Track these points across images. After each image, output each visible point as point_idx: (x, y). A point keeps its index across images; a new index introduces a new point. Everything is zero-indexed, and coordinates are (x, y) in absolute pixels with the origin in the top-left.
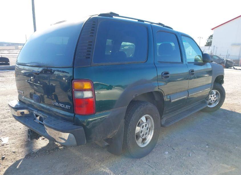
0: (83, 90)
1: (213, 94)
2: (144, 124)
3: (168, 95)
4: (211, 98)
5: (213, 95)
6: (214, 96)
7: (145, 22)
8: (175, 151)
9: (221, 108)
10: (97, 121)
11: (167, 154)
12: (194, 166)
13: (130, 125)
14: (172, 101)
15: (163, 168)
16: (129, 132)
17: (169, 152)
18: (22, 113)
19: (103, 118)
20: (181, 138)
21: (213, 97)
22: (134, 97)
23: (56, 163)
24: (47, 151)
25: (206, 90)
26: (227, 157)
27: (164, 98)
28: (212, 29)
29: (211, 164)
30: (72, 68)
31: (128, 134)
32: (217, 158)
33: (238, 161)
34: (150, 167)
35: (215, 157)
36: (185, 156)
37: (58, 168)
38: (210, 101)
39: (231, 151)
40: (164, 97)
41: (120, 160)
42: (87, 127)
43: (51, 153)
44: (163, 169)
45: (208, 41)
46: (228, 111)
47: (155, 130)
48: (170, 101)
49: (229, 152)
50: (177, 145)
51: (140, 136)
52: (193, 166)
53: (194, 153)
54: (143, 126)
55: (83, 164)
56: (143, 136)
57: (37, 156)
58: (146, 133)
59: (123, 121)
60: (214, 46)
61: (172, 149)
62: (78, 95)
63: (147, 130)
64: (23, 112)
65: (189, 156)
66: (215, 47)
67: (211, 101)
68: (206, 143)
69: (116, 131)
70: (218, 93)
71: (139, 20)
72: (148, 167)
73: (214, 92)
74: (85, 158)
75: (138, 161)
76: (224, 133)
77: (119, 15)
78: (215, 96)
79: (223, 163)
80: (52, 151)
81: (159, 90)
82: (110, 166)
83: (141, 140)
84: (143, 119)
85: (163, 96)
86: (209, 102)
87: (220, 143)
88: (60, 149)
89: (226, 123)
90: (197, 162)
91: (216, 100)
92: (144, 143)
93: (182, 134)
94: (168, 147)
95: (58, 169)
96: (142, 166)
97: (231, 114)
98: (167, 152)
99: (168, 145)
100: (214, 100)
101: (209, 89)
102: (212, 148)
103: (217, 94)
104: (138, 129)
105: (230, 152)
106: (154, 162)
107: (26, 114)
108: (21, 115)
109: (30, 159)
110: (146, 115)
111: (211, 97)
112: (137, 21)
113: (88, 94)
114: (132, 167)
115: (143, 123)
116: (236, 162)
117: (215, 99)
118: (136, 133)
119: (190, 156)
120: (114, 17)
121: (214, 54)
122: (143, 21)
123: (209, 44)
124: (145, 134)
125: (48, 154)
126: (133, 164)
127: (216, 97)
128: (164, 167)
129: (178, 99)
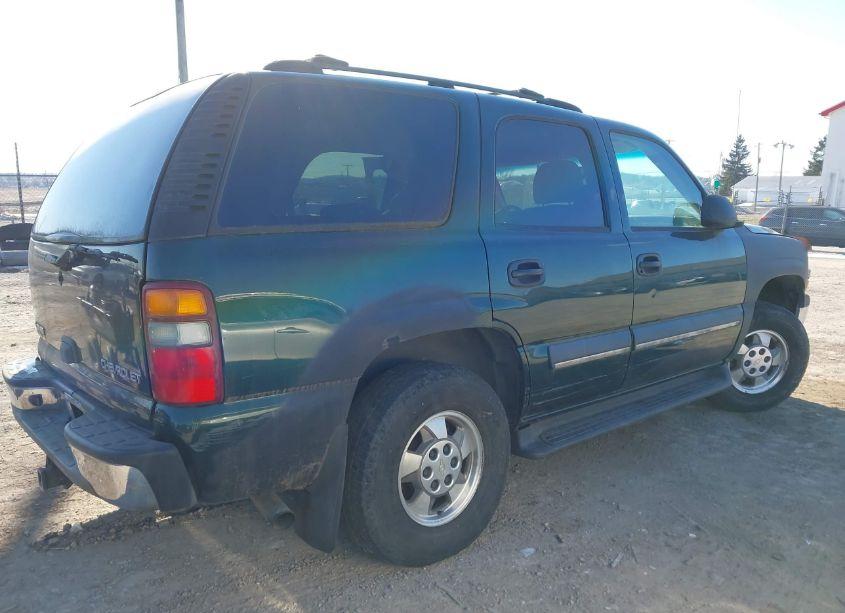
0: (174, 319)
1: (760, 343)
2: (439, 446)
3: (541, 342)
4: (752, 359)
5: (757, 349)
6: (762, 352)
7: (457, 88)
8: (563, 545)
9: (793, 395)
10: (229, 428)
11: (527, 556)
12: (613, 603)
13: (372, 445)
14: (559, 365)
15: (496, 605)
16: (370, 470)
17: (537, 549)
18: (36, 399)
19: (257, 417)
20: (603, 501)
21: (757, 356)
22: (385, 345)
23: (128, 571)
24: (113, 530)
25: (720, 327)
26: (761, 576)
27: (522, 354)
28: (825, 114)
29: (686, 600)
30: (142, 245)
31: (364, 479)
32: (717, 577)
33: (795, 593)
34: (446, 599)
35: (709, 574)
36: (596, 564)
37: (125, 590)
38: (747, 369)
39: (782, 556)
40: (519, 349)
41: (350, 571)
42: (192, 446)
43: (123, 538)
44: (490, 609)
45: (815, 155)
46: (823, 409)
47: (485, 467)
48: (549, 364)
49: (773, 557)
50: (579, 526)
51: (421, 488)
52: (611, 601)
53: (633, 556)
54: (435, 452)
55: (216, 578)
56: (435, 488)
57: (73, 544)
58: (449, 478)
59: (342, 428)
60: (832, 176)
61: (554, 540)
62: (161, 334)
63: (454, 465)
64: (39, 397)
65: (610, 565)
66: (836, 179)
67: (753, 370)
68: (694, 523)
69: (316, 467)
70: (779, 341)
71: (433, 82)
72: (438, 599)
73: (765, 336)
74: (229, 558)
75: (412, 576)
76: (776, 489)
77: (350, 65)
78: (768, 353)
79: (734, 599)
80: (130, 531)
81: (496, 324)
82: (309, 588)
83: (424, 499)
84: (436, 425)
85: (517, 347)
86: (745, 374)
87: (748, 523)
88: (158, 525)
89: (797, 451)
90: (634, 587)
91: (772, 368)
92: (440, 514)
93: (614, 486)
94: (541, 531)
95: (126, 593)
96: (418, 593)
97: (830, 420)
98: (529, 550)
99: (543, 525)
100: (762, 368)
101: (733, 324)
102: (709, 542)
103: (773, 345)
104: (410, 461)
105: (778, 558)
106: (469, 583)
107: (47, 405)
108: (30, 406)
109: (48, 553)
110: (448, 413)
111: (752, 354)
112: (425, 83)
113: (193, 334)
114: (384, 595)
115: (435, 439)
116: (786, 595)
117: (768, 365)
118: (401, 476)
119: (614, 565)
120: (327, 72)
121: (833, 206)
122: (449, 84)
123: (816, 168)
124: (442, 479)
125: (113, 540)
126: (389, 587)
127: (770, 355)
128: (499, 603)
129: (585, 359)
